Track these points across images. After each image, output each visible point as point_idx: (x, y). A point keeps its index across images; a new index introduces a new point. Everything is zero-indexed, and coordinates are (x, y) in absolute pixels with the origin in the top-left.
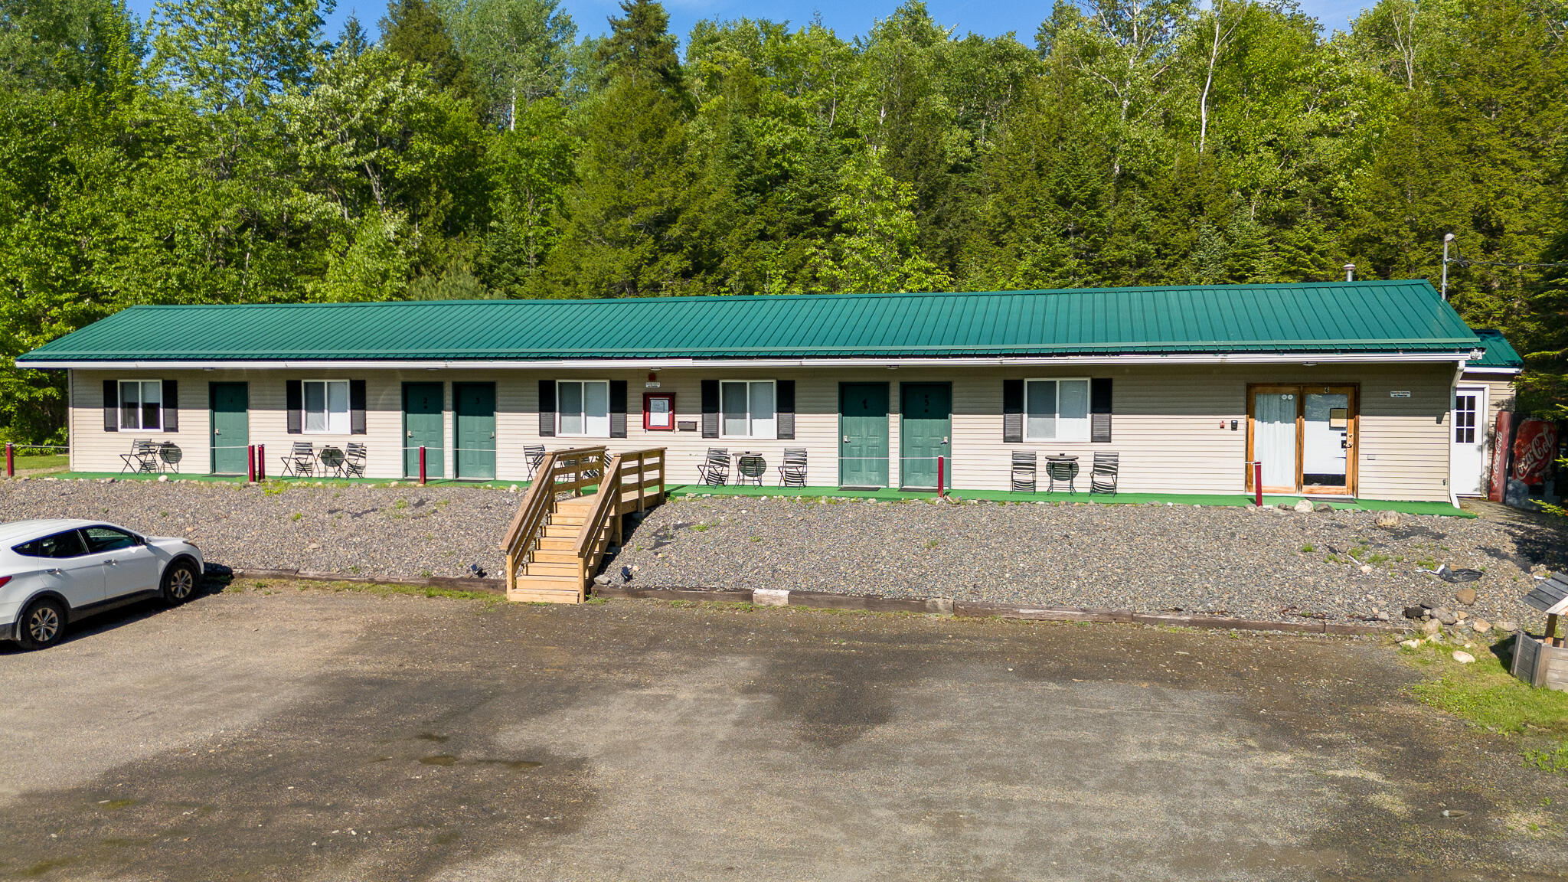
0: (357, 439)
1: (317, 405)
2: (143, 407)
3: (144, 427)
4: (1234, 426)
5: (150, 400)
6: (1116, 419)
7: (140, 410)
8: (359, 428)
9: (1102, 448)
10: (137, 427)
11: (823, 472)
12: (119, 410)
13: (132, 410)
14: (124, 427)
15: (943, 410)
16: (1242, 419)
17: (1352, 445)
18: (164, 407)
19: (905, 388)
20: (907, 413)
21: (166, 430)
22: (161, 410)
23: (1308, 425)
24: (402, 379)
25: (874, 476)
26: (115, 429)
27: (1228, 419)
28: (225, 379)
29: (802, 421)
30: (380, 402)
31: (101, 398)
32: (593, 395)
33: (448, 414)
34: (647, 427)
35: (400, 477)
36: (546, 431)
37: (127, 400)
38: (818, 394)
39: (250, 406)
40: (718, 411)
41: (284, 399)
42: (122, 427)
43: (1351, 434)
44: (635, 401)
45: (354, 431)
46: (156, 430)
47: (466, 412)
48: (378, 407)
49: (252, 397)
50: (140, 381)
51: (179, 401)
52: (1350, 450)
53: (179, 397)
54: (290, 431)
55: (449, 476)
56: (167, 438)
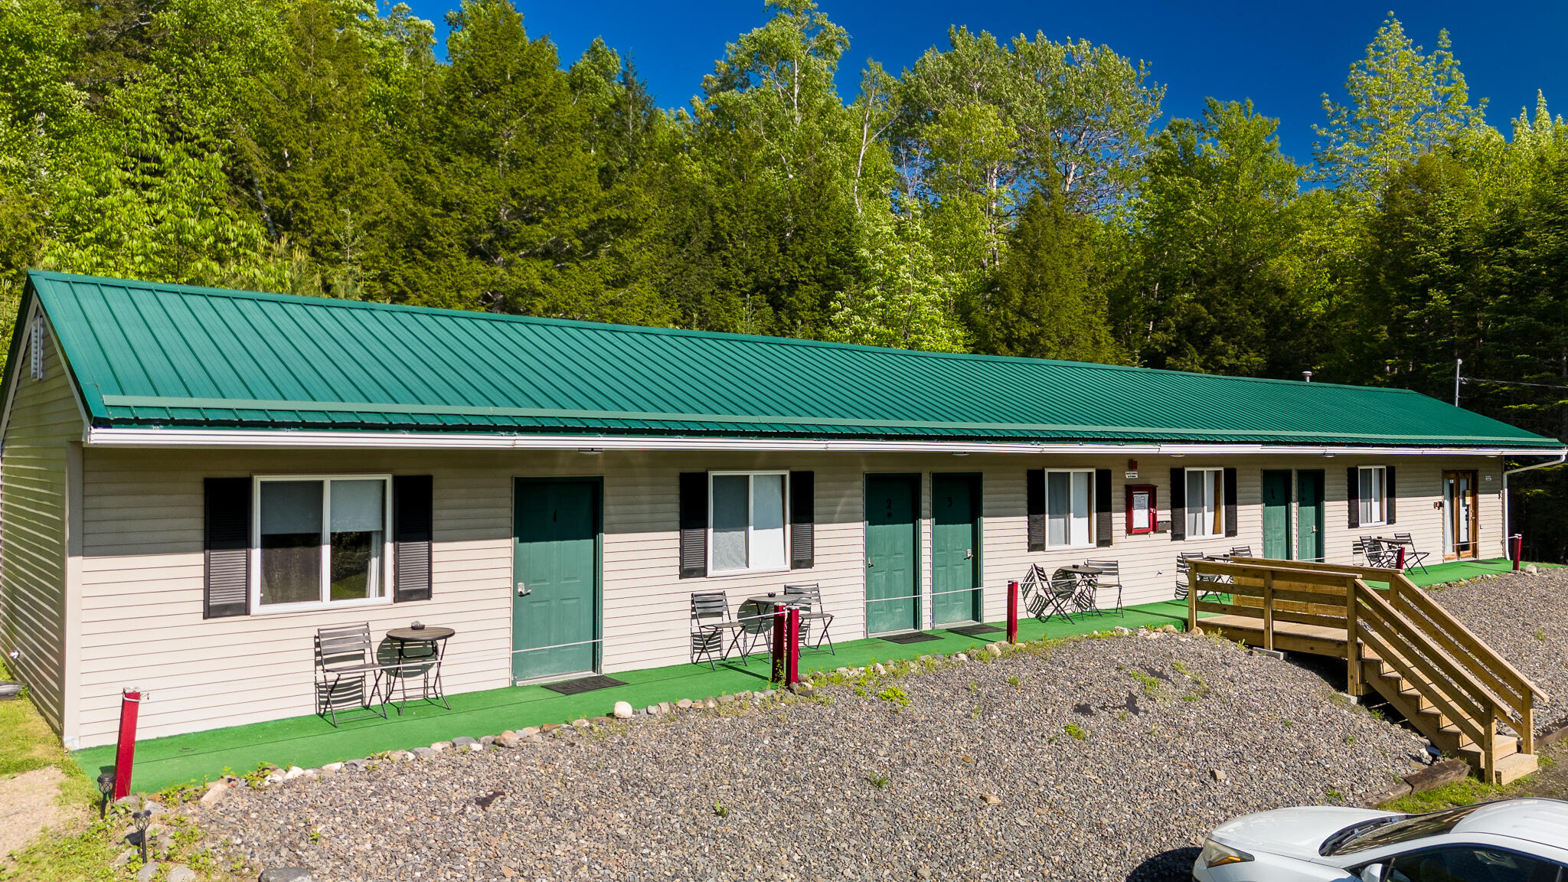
0: (801, 577)
1: (736, 519)
2: (333, 543)
3: (333, 597)
5: (363, 520)
6: (1397, 501)
7: (326, 550)
8: (802, 559)
9: (1391, 529)
10: (316, 596)
12: (256, 554)
13: (297, 552)
15: (1320, 497)
16: (1441, 499)
18: (397, 538)
19: (1300, 478)
20: (1302, 501)
21: (401, 596)
22: (389, 547)
23: (1456, 501)
24: (866, 469)
26: (244, 609)
27: (1437, 499)
28: (560, 472)
29: (1241, 515)
30: (839, 509)
31: (194, 525)
32: (1078, 491)
33: (926, 525)
34: (1130, 530)
35: (861, 636)
36: (1036, 544)
37: (279, 529)
38: (1250, 484)
39: (605, 527)
40: (1184, 506)
41: (672, 509)
42: (264, 601)
43: (1471, 509)
44: (1117, 496)
45: (796, 564)
46: (373, 599)
47: (940, 518)
48: (836, 516)
49: (611, 510)
50: (327, 480)
51: (435, 524)
52: (1470, 522)
53: (441, 515)
54: (685, 573)
55: (926, 626)
56: (405, 617)
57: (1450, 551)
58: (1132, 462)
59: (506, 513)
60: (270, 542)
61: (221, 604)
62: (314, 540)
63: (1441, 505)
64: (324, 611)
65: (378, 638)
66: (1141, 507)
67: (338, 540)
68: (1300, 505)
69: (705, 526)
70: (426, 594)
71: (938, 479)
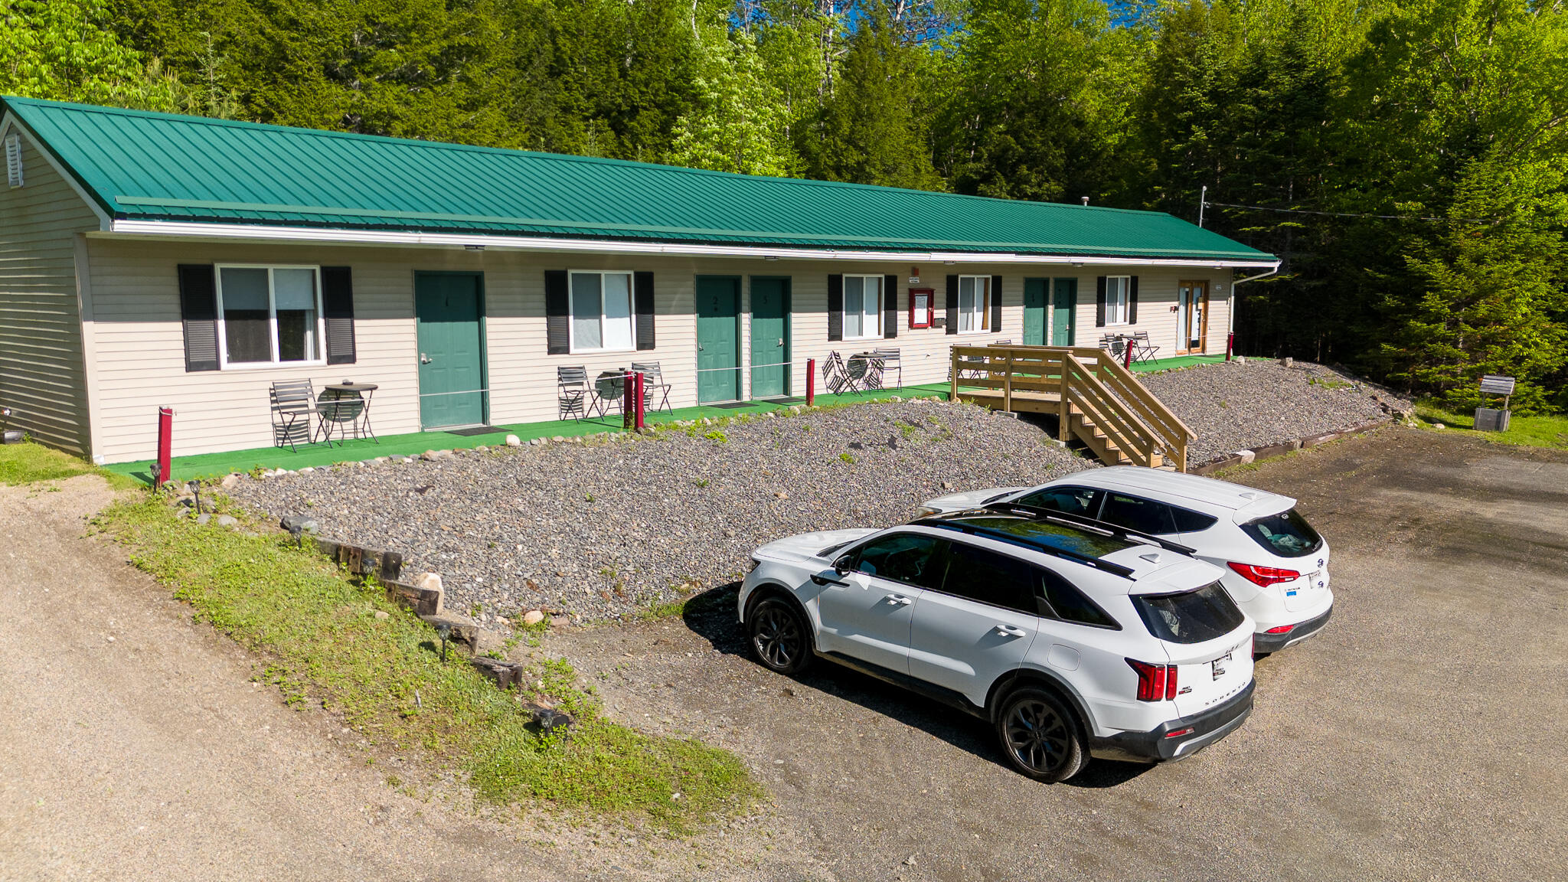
0: (645, 357)
1: (592, 309)
2: (278, 317)
3: (281, 359)
5: (299, 301)
6: (1139, 305)
7: (274, 323)
8: (646, 340)
9: (1132, 326)
10: (267, 357)
12: (221, 324)
13: (251, 324)
14: (233, 358)
15: (1073, 301)
16: (1177, 304)
17: (1205, 320)
18: (325, 316)
19: (1056, 283)
20: (1057, 304)
21: (332, 360)
22: (321, 322)
24: (696, 271)
26: (216, 366)
27: (1173, 304)
28: (449, 267)
29: (1005, 315)
30: (674, 303)
31: (172, 299)
32: (870, 292)
33: (746, 318)
34: (912, 325)
35: (694, 404)
36: (835, 334)
37: (237, 306)
38: (1013, 288)
39: (487, 312)
40: (957, 307)
41: (539, 297)
42: (230, 360)
43: (1202, 313)
44: (902, 297)
45: (641, 346)
46: (309, 361)
47: (757, 314)
48: (672, 309)
49: (490, 298)
50: (271, 268)
51: (355, 305)
52: (1202, 324)
53: (359, 298)
54: (552, 350)
55: (746, 397)
56: (337, 376)
57: (1182, 346)
58: (915, 269)
59: (409, 298)
60: (229, 316)
61: (198, 362)
62: (264, 315)
63: (1176, 309)
64: (276, 370)
65: (319, 390)
66: (921, 307)
67: (281, 315)
68: (1056, 308)
69: (567, 314)
71: (756, 281)
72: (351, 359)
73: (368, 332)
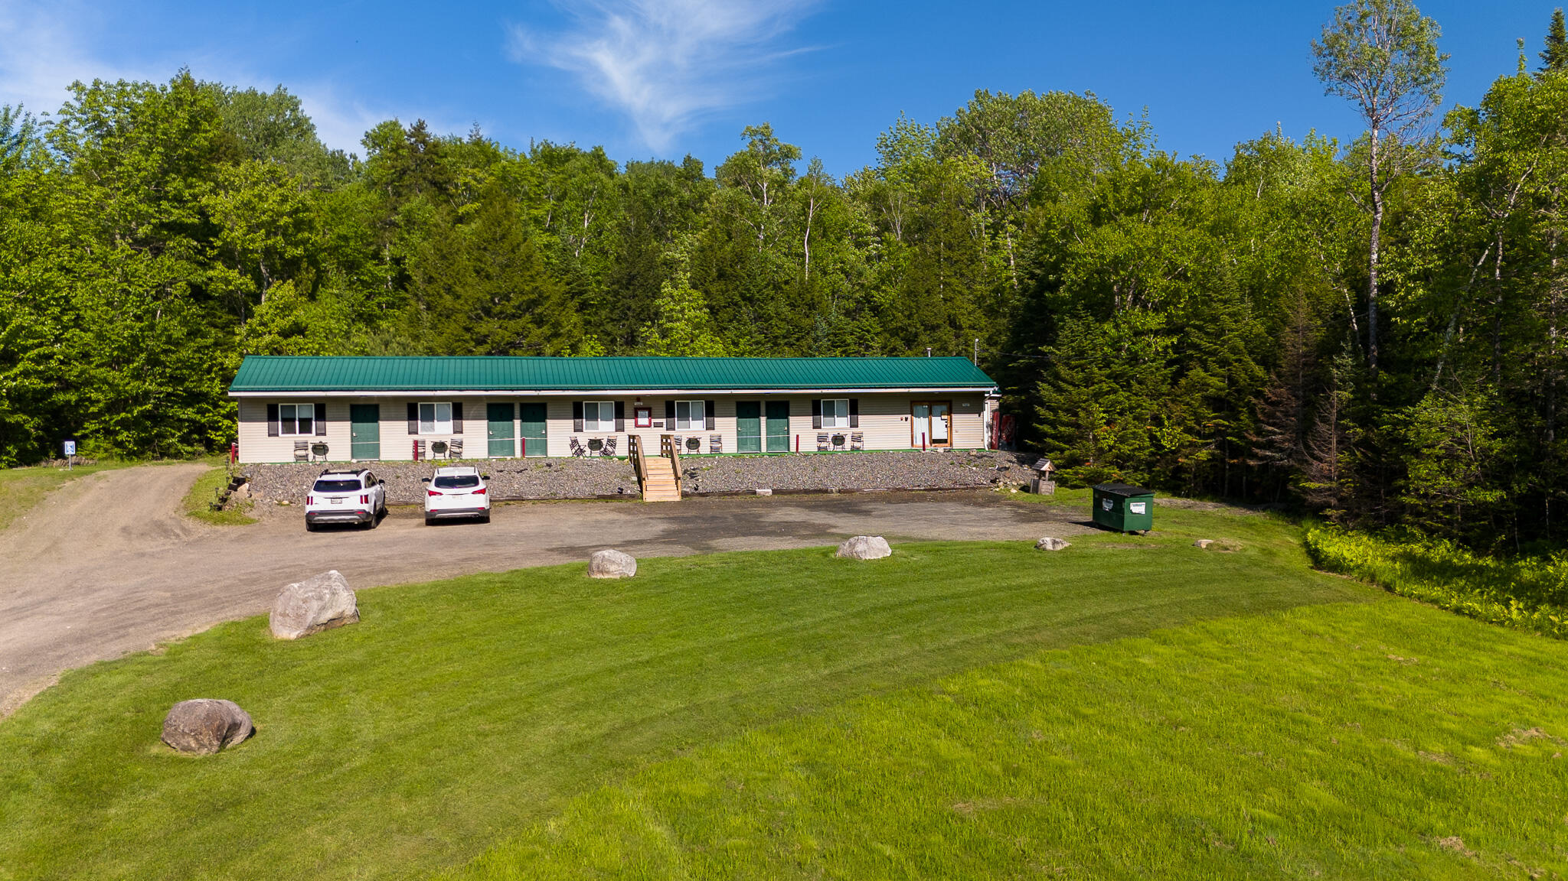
0: (458, 437)
1: (429, 417)
3: (300, 433)
4: (906, 419)
5: (305, 415)
6: (860, 417)
7: (297, 423)
8: (458, 430)
9: (854, 430)
10: (294, 433)
11: (730, 446)
12: (280, 423)
13: (290, 422)
15: (786, 415)
16: (909, 416)
17: (950, 426)
18: (316, 420)
19: (768, 404)
20: (769, 416)
21: (317, 434)
22: (314, 422)
23: (934, 419)
24: (486, 401)
25: (754, 447)
26: (278, 435)
27: (904, 416)
28: (365, 403)
29: (718, 421)
30: (474, 416)
31: (265, 415)
32: (604, 410)
33: (517, 422)
34: (635, 425)
35: (487, 458)
36: (577, 429)
37: (285, 417)
38: (725, 407)
39: (380, 419)
40: (675, 417)
41: (405, 414)
42: (282, 434)
44: (628, 412)
45: (456, 432)
46: (310, 434)
47: (524, 419)
48: (473, 418)
49: (382, 415)
50: (296, 405)
51: (327, 417)
53: (328, 414)
54: (410, 433)
55: (518, 455)
56: (318, 440)
58: (638, 398)
59: (348, 415)
60: (283, 420)
61: (273, 433)
62: (294, 420)
64: (298, 437)
65: (312, 444)
66: (644, 417)
67: (300, 420)
68: (769, 419)
69: (417, 420)
70: (325, 434)
71: (522, 406)
72: (324, 434)
73: (330, 426)
